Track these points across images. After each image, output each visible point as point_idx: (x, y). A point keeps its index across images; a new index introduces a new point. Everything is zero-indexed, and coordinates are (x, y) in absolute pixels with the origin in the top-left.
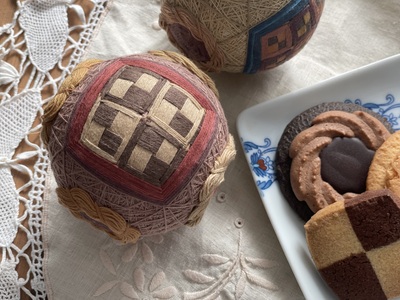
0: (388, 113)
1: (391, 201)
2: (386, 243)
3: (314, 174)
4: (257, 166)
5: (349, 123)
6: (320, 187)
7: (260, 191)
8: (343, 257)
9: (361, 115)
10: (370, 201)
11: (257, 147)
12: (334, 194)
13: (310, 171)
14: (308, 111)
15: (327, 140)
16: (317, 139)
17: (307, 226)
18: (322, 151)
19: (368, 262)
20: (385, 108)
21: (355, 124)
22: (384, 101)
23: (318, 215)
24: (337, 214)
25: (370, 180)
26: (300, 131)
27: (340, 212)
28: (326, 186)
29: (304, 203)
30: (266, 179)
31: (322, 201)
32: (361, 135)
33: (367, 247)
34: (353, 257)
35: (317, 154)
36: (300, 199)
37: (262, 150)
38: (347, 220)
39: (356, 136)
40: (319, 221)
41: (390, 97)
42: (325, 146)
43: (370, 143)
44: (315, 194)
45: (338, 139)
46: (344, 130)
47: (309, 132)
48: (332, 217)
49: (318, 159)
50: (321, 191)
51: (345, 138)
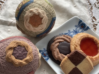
2: (80, 63)
3: (58, 53)
4: (44, 55)
5: (62, 39)
7: (46, 61)
8: (71, 70)
9: (64, 36)
10: (73, 54)
12: (64, 56)
13: (57, 52)
14: (52, 39)
15: (58, 44)
16: (56, 44)
17: (60, 65)
18: (58, 47)
19: (78, 69)
21: (63, 38)
25: (71, 50)
26: (51, 44)
27: (67, 59)
28: (61, 55)
29: (58, 60)
30: (47, 58)
31: (62, 58)
33: (76, 65)
34: (74, 69)
35: (57, 48)
38: (69, 60)
39: (65, 41)
40: (63, 63)
42: (58, 45)
43: (68, 41)
44: (60, 57)
45: (61, 43)
47: (53, 44)
48: (65, 61)
49: (58, 49)
51: (62, 42)
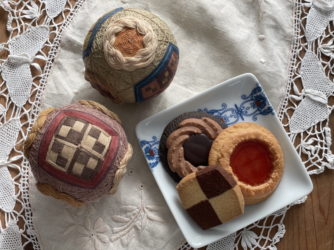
0: (223, 115)
1: (219, 172)
2: (218, 195)
3: (180, 157)
4: (148, 154)
5: (198, 126)
6: (184, 163)
7: (151, 169)
8: (197, 203)
9: (205, 121)
10: (208, 173)
11: (148, 143)
12: (192, 167)
13: (178, 156)
14: (176, 119)
15: (187, 137)
16: (181, 137)
17: (177, 187)
18: (184, 144)
19: (210, 205)
20: (221, 112)
21: (202, 127)
22: (221, 108)
23: (183, 181)
24: (192, 180)
25: (210, 159)
26: (172, 132)
27: (193, 179)
28: (187, 164)
29: (176, 173)
30: (154, 161)
31: (185, 172)
32: (205, 132)
33: (209, 197)
34: (202, 202)
35: (181, 145)
36: (174, 171)
37: (151, 144)
38: (197, 184)
39: (203, 133)
40: (183, 184)
41: (224, 105)
42: (186, 140)
43: (211, 136)
44: (181, 168)
45: (193, 135)
46: (196, 130)
47: (176, 133)
48: (189, 182)
49: (182, 148)
50: (184, 167)
51: (197, 135)
